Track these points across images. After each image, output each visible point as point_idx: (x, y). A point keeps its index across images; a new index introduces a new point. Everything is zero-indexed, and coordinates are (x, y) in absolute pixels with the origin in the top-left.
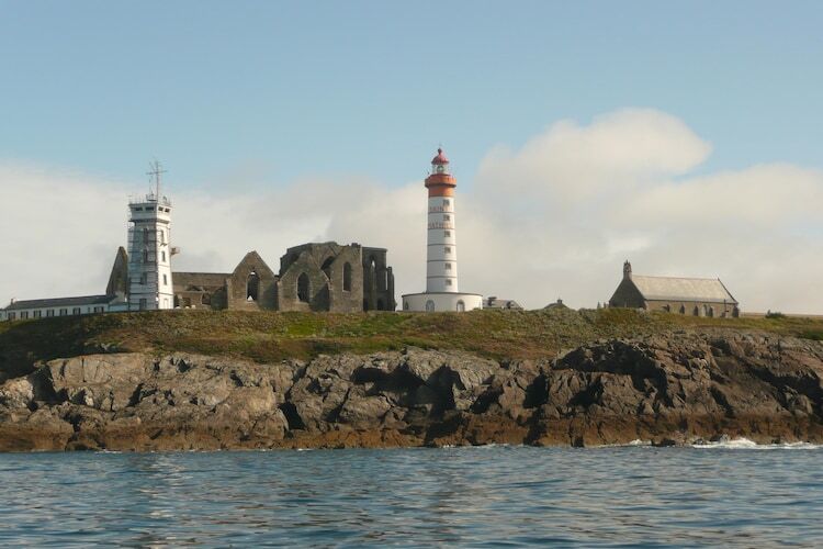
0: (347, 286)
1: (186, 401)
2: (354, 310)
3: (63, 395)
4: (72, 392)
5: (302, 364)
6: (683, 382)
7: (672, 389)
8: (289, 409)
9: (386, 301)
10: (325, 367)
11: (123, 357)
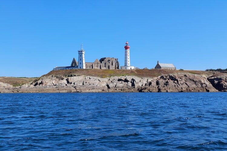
0: (112, 65)
1: (92, 84)
2: (113, 69)
3: (71, 83)
4: (73, 83)
5: (109, 78)
6: (181, 82)
7: (179, 83)
8: (108, 86)
9: (118, 68)
10: (113, 79)
11: (80, 77)
